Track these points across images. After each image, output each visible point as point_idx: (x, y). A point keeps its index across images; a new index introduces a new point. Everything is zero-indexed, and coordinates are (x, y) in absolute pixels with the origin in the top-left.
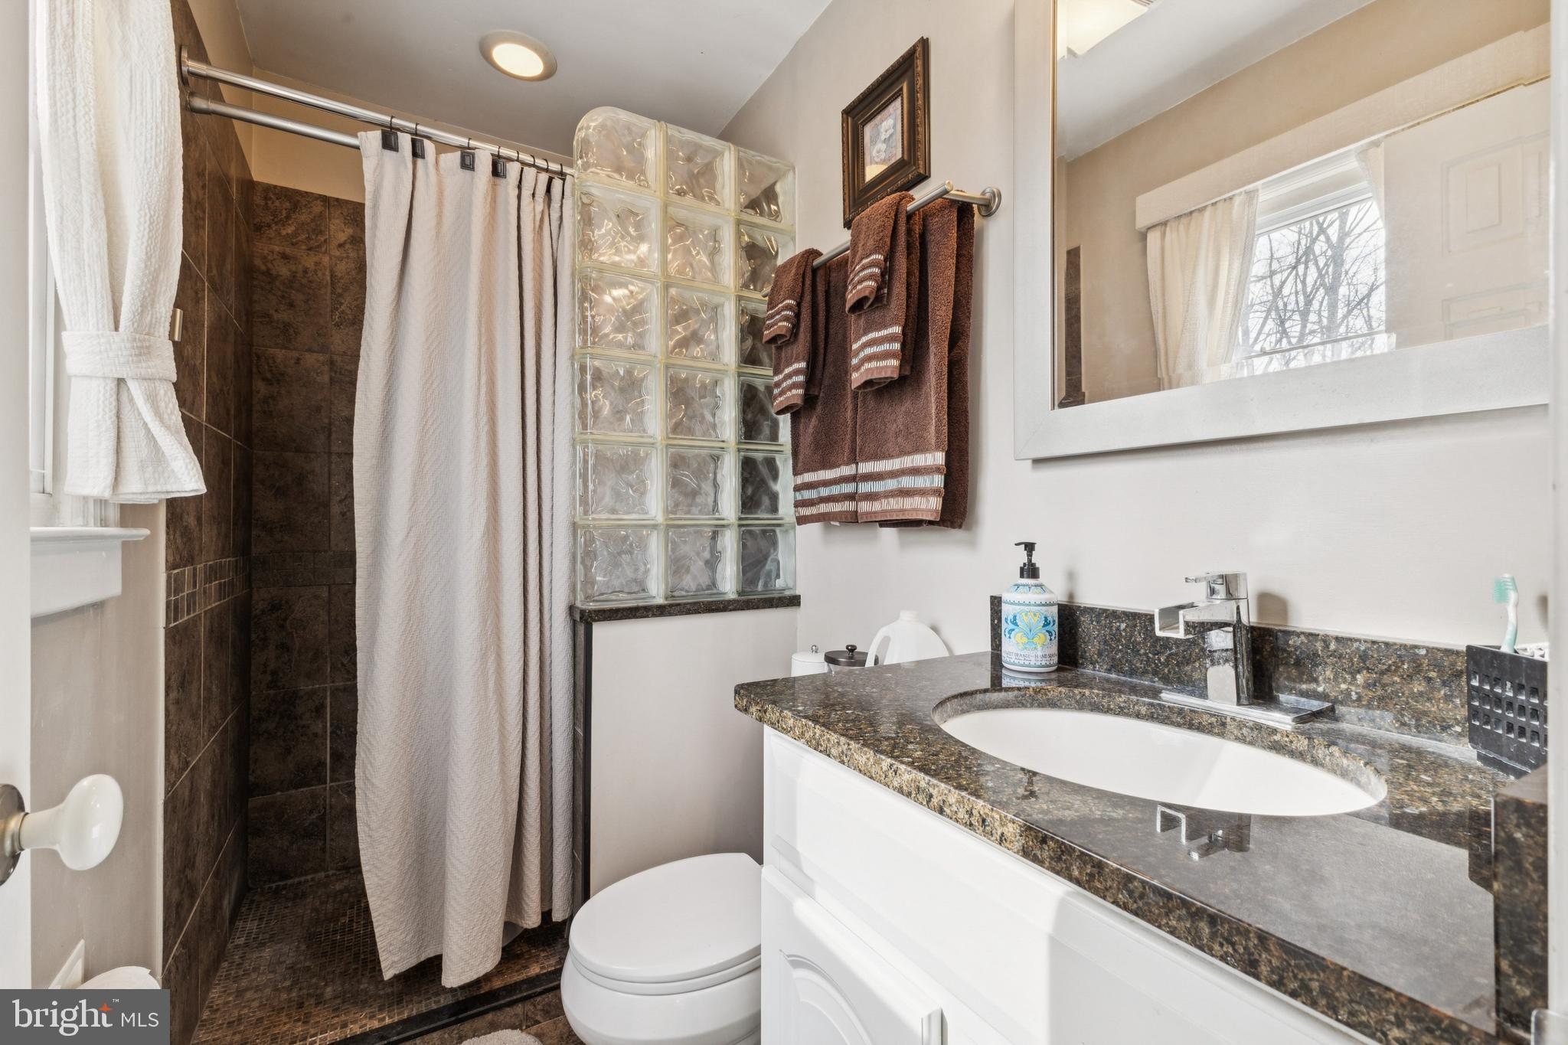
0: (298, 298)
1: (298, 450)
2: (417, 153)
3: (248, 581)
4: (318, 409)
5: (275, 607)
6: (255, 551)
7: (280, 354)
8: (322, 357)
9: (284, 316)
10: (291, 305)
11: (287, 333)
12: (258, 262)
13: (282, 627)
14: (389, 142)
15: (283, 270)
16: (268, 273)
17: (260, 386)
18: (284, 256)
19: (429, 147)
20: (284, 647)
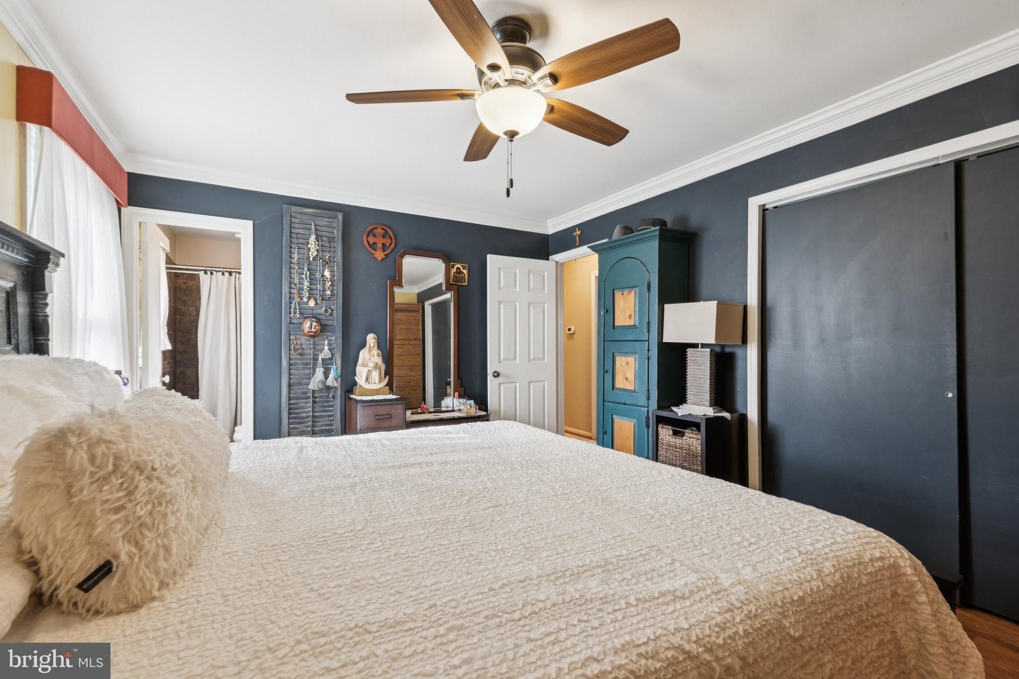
0: (187, 293)
1: (188, 333)
2: (212, 273)
3: (175, 366)
4: (193, 322)
5: (182, 373)
6: (177, 358)
7: (183, 308)
8: (194, 308)
9: (184, 298)
10: (186, 295)
11: (185, 303)
12: (178, 285)
13: (184, 378)
14: (206, 273)
15: (184, 286)
16: (180, 288)
17: (178, 317)
18: (184, 283)
19: (214, 272)
20: (184, 383)
